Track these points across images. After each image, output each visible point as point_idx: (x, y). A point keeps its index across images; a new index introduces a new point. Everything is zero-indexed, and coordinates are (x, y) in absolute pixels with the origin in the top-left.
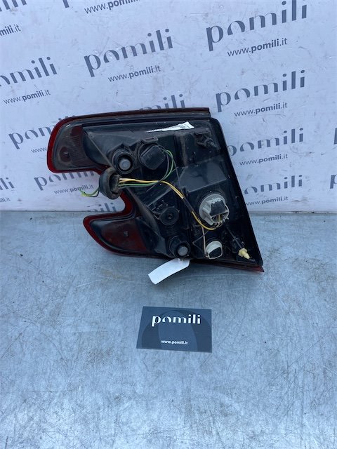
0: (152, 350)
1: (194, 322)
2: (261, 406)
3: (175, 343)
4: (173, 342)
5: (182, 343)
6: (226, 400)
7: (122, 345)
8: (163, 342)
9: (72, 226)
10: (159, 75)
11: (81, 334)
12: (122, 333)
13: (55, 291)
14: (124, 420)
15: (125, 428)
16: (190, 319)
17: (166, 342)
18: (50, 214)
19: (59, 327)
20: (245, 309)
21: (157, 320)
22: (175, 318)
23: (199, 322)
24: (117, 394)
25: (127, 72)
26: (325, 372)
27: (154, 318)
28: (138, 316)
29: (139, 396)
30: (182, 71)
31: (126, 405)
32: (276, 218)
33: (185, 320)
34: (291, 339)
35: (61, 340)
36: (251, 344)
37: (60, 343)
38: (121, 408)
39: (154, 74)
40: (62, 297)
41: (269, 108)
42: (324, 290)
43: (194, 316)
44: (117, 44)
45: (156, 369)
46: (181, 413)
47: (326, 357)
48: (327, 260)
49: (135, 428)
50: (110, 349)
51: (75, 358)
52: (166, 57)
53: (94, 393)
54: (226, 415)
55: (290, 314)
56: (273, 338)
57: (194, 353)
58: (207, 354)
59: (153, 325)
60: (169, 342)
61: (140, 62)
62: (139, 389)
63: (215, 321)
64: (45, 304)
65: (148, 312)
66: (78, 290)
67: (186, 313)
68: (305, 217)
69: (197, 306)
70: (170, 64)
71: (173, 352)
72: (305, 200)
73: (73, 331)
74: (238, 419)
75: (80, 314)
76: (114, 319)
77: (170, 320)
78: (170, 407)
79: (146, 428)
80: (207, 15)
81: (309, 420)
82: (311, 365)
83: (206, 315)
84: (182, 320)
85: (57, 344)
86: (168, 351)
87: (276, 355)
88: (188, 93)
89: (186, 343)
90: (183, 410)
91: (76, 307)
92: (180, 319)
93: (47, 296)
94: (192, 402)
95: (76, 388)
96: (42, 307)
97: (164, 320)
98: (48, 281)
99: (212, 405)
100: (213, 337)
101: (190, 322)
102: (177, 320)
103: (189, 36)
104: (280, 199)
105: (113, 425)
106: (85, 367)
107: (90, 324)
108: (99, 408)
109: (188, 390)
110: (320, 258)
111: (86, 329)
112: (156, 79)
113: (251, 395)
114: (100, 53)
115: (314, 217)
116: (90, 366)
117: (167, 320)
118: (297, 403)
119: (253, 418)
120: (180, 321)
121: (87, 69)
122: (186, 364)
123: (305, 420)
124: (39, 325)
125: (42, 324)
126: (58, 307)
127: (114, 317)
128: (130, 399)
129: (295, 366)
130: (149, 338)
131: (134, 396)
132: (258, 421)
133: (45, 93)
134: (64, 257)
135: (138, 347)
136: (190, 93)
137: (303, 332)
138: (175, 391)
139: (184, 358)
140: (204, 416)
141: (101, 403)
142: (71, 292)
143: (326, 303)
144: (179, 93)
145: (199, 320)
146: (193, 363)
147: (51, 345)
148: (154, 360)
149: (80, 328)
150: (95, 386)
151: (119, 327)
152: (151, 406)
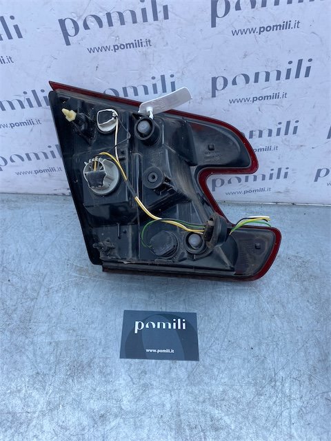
0: (137, 360)
1: (179, 328)
2: (250, 418)
3: (161, 351)
4: (159, 351)
5: (168, 351)
6: (216, 413)
7: (104, 355)
8: (147, 351)
9: (37, 212)
10: (149, 51)
11: (57, 344)
12: (103, 342)
13: (23, 293)
16: (174, 324)
17: (151, 351)
18: (11, 197)
19: (31, 335)
20: (231, 312)
21: (140, 325)
22: (159, 324)
23: (184, 328)
24: (103, 412)
25: (111, 44)
26: (310, 379)
27: (137, 323)
28: (120, 320)
29: (127, 413)
30: (177, 48)
31: (113, 424)
32: (257, 209)
33: (170, 324)
34: (277, 344)
35: (35, 351)
36: (238, 351)
37: (34, 354)
38: (108, 428)
39: (144, 49)
40: (32, 300)
42: (306, 290)
43: (179, 320)
44: (101, 8)
45: (142, 382)
46: (171, 429)
47: (311, 363)
48: (309, 258)
50: (92, 360)
51: (53, 371)
52: (160, 30)
53: (77, 412)
54: (217, 429)
55: (275, 316)
56: (260, 344)
57: (181, 362)
58: (194, 362)
59: (136, 332)
60: (155, 351)
61: (128, 33)
62: (126, 405)
63: (201, 326)
64: (13, 308)
65: (130, 317)
66: (51, 291)
67: (170, 317)
68: (286, 209)
69: (181, 309)
70: (163, 38)
71: (159, 361)
72: (287, 191)
73: (48, 339)
74: (229, 433)
75: (54, 320)
76: (93, 326)
77: (154, 326)
78: (159, 423)
81: (296, 430)
82: (297, 372)
83: (191, 319)
84: (167, 325)
85: (31, 356)
86: (153, 361)
87: (263, 362)
88: (179, 75)
89: (173, 351)
90: (173, 426)
91: (49, 312)
92: (164, 324)
93: (15, 297)
94: (182, 417)
95: (57, 407)
96: (10, 312)
97: (147, 326)
98: (15, 280)
99: (202, 419)
100: (199, 344)
101: (174, 327)
102: (161, 325)
104: (262, 190)
106: (65, 382)
107: (67, 331)
108: (83, 429)
109: (178, 403)
110: (302, 255)
111: (62, 337)
112: (145, 54)
113: (241, 407)
114: (80, 17)
115: (295, 209)
116: (71, 381)
117: (151, 325)
118: (285, 414)
119: (243, 432)
120: (164, 327)
121: (62, 35)
122: (173, 375)
123: (293, 431)
124: (8, 334)
125: (12, 332)
126: (29, 311)
127: (93, 322)
128: (116, 416)
129: (281, 374)
130: (133, 347)
131: (121, 413)
132: (248, 434)
133: (6, 61)
134: (31, 251)
135: (121, 357)
136: (183, 74)
137: (288, 336)
138: (164, 405)
139: (171, 368)
140: (195, 432)
141: (85, 423)
142: (42, 294)
143: (309, 305)
144: (170, 72)
145: (184, 324)
146: (180, 373)
147: (25, 358)
148: (140, 372)
149: (55, 336)
150: (77, 404)
151: (99, 335)
152: (138, 424)
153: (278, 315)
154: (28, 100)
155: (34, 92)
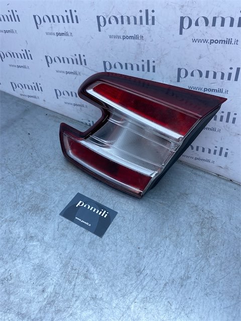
0: (67, 220)
1: (102, 215)
2: (111, 284)
3: (84, 222)
4: (82, 221)
5: (87, 224)
6: (92, 269)
7: (53, 209)
8: (76, 218)
10: (142, 42)
11: (34, 193)
12: (56, 203)
13: (35, 162)
14: (28, 251)
15: (26, 255)
16: (101, 212)
17: (78, 219)
19: (25, 183)
20: (140, 222)
21: (81, 204)
22: (92, 208)
23: (105, 217)
24: (33, 235)
25: (121, 34)
26: (165, 285)
27: (81, 202)
29: (44, 242)
30: (158, 44)
31: (34, 243)
32: (201, 173)
33: (98, 211)
34: (157, 254)
35: (21, 191)
36: (129, 245)
37: (20, 193)
38: (31, 244)
39: (139, 41)
40: (36, 167)
41: (214, 90)
42: (202, 234)
43: (105, 211)
44: (119, 13)
45: (63, 232)
46: (61, 263)
47: (173, 276)
48: (218, 216)
49: (31, 258)
50: (45, 208)
51: (23, 204)
52: (149, 31)
53: (21, 228)
54: (86, 278)
55: (168, 238)
56: (146, 248)
57: (91, 233)
58: (98, 237)
59: (77, 206)
60: (80, 220)
61: (131, 30)
62: (46, 238)
63: (117, 220)
64: (25, 167)
66: (48, 167)
67: (101, 207)
68: (223, 181)
69: (110, 206)
70: (150, 36)
71: (79, 226)
72: (227, 168)
73: (31, 189)
74: (91, 284)
75: (40, 181)
76: (57, 193)
77: (89, 208)
78: (57, 257)
79: (37, 261)
80: (183, 6)
81: (135, 307)
82: (159, 276)
83: (112, 214)
84: (96, 211)
85: (18, 192)
86: (76, 225)
87: (141, 259)
88: (158, 62)
89: (90, 225)
90: (64, 262)
91: (40, 176)
92: (95, 209)
93: (29, 163)
94: (72, 261)
95: (14, 221)
96: (22, 168)
97: (85, 206)
98: (34, 155)
99: (82, 268)
100: (108, 229)
101: (100, 214)
102: (93, 209)
103: (168, 19)
104: (208, 161)
105: (21, 250)
106: (25, 212)
107: (42, 189)
108: (19, 238)
109: (74, 252)
110: (214, 212)
111: (38, 191)
112: (139, 44)
113: (109, 275)
114: (107, 16)
115: (229, 183)
116: (28, 212)
117: (87, 206)
118: (134, 294)
119: (101, 288)
120: (94, 211)
121: (97, 25)
122: (81, 238)
123: (132, 306)
125: (17, 178)
126: (31, 172)
127: (58, 191)
128: (38, 241)
129: (148, 271)
131: (41, 241)
132: (103, 291)
133: (69, 35)
134: (51, 145)
135: (60, 214)
136: (160, 62)
137: (169, 254)
138: (66, 249)
139: (83, 233)
140: (73, 271)
141: (21, 235)
142: (43, 166)
143: (198, 243)
144: (153, 59)
145: (106, 215)
146: (86, 238)
148: (65, 226)
149: (35, 189)
150: (24, 225)
151: (57, 198)
152: (47, 251)
154: (76, 59)
155: (80, 55)
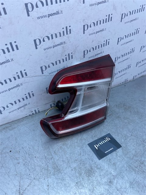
1: (108, 140)
4: (109, 151)
5: (111, 149)
7: (93, 162)
8: (106, 152)
10: (65, 45)
11: (75, 168)
13: (45, 158)
14: (119, 187)
15: (122, 190)
16: (106, 140)
17: (107, 152)
19: (62, 171)
22: (101, 142)
23: (110, 139)
24: (109, 181)
25: (52, 45)
27: (95, 146)
28: (89, 148)
29: (116, 176)
30: (73, 43)
31: (115, 182)
33: (105, 141)
38: (115, 184)
39: (63, 45)
40: (51, 159)
42: (131, 111)
43: (106, 138)
44: (50, 33)
45: (112, 163)
46: (132, 171)
49: (125, 187)
50: (91, 166)
51: (81, 179)
52: (68, 37)
53: (101, 186)
57: (117, 150)
58: (121, 148)
59: (97, 149)
60: (108, 151)
62: (114, 173)
63: (113, 136)
64: (46, 166)
65: (91, 145)
66: (56, 152)
67: (103, 138)
70: (69, 40)
73: (70, 169)
75: (66, 161)
76: (82, 155)
77: (101, 144)
78: (127, 172)
79: (128, 185)
80: (84, 20)
83: (109, 136)
85: (69, 179)
89: (113, 148)
90: (132, 170)
91: (62, 159)
93: (44, 162)
95: (94, 190)
96: (46, 168)
97: (99, 145)
101: (107, 141)
102: (103, 142)
105: (118, 192)
106: (89, 180)
107: (75, 162)
108: (108, 190)
111: (74, 165)
114: (42, 38)
116: (90, 177)
121: (35, 45)
122: (119, 155)
124: (53, 176)
126: (54, 164)
128: (114, 179)
130: (100, 154)
131: (115, 177)
136: (75, 52)
139: (116, 154)
140: (138, 168)
141: (107, 188)
143: (135, 115)
144: (71, 52)
145: (109, 138)
147: (67, 181)
148: (109, 160)
149: (72, 166)
150: (99, 184)
152: (122, 176)
153: (130, 122)
